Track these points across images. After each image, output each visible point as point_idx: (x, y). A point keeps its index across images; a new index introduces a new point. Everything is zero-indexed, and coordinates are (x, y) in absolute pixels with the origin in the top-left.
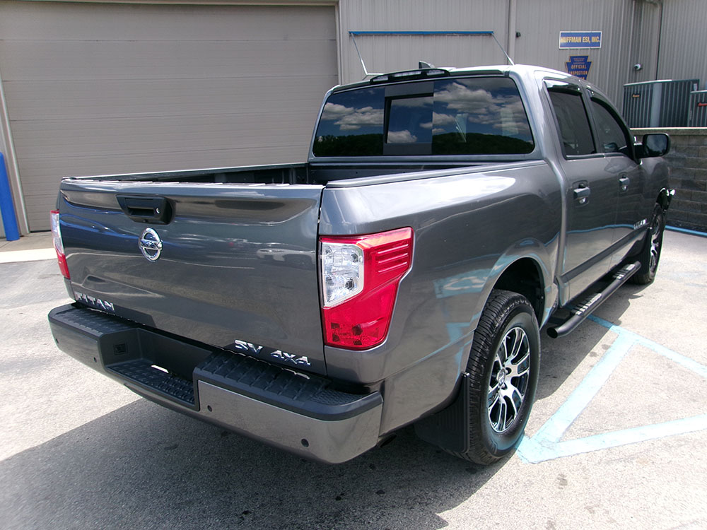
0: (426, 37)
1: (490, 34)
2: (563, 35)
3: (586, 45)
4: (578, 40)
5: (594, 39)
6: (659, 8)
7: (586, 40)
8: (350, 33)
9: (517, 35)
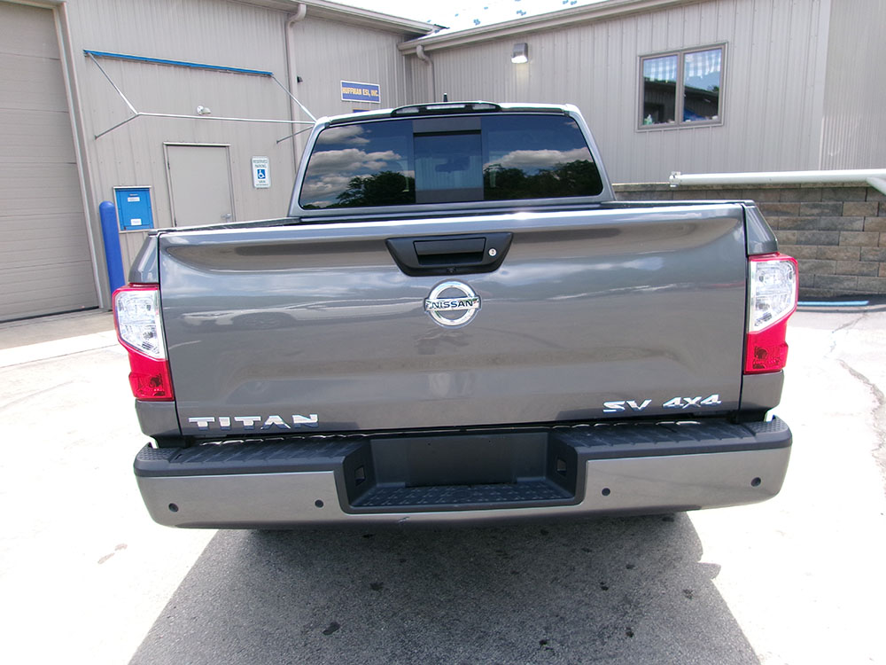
0: (193, 71)
1: (269, 75)
2: (345, 85)
3: (366, 98)
4: (358, 92)
5: (374, 93)
6: (430, 67)
7: (366, 92)
8: (86, 52)
9: (299, 80)
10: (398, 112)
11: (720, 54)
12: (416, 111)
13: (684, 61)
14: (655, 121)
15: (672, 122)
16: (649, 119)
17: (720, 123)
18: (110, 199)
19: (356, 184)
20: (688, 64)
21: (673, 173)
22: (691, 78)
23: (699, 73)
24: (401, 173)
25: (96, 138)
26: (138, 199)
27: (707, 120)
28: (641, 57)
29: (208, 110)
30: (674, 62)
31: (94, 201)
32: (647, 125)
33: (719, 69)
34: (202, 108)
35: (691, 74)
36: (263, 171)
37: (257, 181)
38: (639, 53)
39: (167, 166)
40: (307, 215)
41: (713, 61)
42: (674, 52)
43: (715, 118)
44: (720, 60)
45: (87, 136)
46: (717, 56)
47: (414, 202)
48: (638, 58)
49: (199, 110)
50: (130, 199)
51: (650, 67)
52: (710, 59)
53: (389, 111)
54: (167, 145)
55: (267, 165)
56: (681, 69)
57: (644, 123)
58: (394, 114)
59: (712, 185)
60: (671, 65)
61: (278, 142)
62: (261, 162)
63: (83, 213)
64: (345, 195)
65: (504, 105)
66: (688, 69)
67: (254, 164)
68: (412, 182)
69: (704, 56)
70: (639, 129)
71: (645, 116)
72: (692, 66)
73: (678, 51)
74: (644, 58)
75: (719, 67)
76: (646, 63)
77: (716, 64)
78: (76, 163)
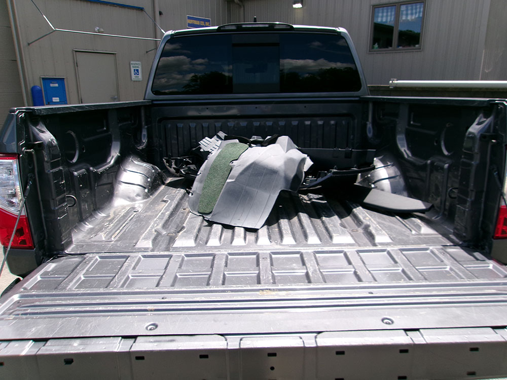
1: (141, 9)
2: (189, 18)
4: (197, 23)
5: (207, 24)
6: (242, 8)
7: (202, 23)
9: (161, 13)
10: (222, 29)
11: (422, 6)
12: (234, 28)
13: (400, 9)
14: (380, 47)
15: (390, 48)
16: (376, 46)
17: (420, 49)
18: (39, 84)
19: (195, 79)
20: (403, 11)
21: (392, 79)
22: (404, 20)
23: (409, 17)
24: (223, 73)
25: (29, 44)
26: (57, 85)
27: (412, 47)
28: (373, 6)
29: (102, 30)
30: (393, 10)
31: (28, 85)
32: (375, 49)
33: (421, 16)
34: (98, 28)
35: (404, 18)
36: (137, 70)
37: (133, 76)
38: (372, 4)
39: (76, 65)
40: (157, 99)
41: (418, 10)
42: (394, 3)
43: (417, 46)
44: (422, 9)
45: (23, 43)
46: (420, 8)
47: (231, 92)
48: (371, 7)
49: (96, 29)
50: (52, 85)
51: (378, 12)
52: (416, 9)
53: (216, 28)
54: (76, 51)
55: (140, 66)
56: (398, 15)
57: (373, 48)
58: (218, 30)
59: (416, 88)
60: (391, 11)
61: (147, 52)
62: (136, 65)
63: (21, 92)
64: (188, 86)
65: (295, 26)
66: (402, 14)
67: (132, 66)
68: (230, 79)
69: (412, 7)
70: (370, 51)
71: (374, 44)
72: (405, 12)
73: (396, 3)
74: (375, 7)
75: (421, 14)
76: (376, 9)
77: (420, 12)
78: (16, 61)
